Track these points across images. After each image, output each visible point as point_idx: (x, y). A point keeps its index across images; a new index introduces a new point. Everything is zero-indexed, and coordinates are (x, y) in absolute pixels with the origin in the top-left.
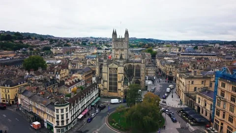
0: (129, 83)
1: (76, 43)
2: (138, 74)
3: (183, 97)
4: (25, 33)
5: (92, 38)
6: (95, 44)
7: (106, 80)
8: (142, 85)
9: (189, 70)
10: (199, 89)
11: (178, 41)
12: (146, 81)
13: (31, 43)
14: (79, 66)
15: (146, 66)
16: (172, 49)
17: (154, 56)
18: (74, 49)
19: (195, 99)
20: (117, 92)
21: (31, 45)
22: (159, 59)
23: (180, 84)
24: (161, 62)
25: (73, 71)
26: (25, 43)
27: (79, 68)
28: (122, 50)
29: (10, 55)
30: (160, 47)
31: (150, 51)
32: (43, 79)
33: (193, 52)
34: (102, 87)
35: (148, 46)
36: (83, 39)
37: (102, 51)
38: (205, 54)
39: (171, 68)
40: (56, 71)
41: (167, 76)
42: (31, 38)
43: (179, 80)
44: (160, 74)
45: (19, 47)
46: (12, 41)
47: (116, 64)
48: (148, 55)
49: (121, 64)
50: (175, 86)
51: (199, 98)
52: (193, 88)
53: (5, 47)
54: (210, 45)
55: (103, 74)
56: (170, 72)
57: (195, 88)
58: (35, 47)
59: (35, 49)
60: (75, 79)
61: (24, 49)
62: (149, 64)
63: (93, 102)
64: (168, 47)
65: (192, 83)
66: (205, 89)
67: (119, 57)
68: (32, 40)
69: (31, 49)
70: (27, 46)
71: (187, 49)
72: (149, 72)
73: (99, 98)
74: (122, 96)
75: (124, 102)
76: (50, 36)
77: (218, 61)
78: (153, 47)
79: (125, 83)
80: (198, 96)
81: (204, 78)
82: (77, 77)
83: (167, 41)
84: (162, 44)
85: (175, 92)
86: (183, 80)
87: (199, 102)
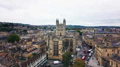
0: (65, 51)
1: (41, 28)
2: (72, 45)
3: (100, 60)
4: (16, 23)
5: (49, 25)
6: (51, 28)
7: (52, 48)
8: (74, 51)
9: (103, 42)
10: (110, 55)
11: (93, 27)
12: (77, 49)
13: (17, 28)
14: (39, 40)
15: (77, 40)
16: (90, 31)
17: (81, 34)
18: (39, 31)
19: (109, 62)
20: (58, 56)
21: (17, 29)
22: (84, 36)
23: (98, 51)
24: (85, 37)
25: (34, 43)
26: (15, 28)
27: (39, 41)
28: (62, 30)
29: (5, 34)
30: (84, 29)
31: (79, 32)
32: (13, 48)
33: (103, 32)
34: (49, 53)
35: (78, 29)
36: (45, 26)
37: (53, 32)
38: (110, 33)
39: (91, 41)
40: (24, 43)
41: (88, 45)
42: (18, 26)
43: (97, 49)
44: (84, 44)
45: (11, 30)
46: (8, 27)
47: (58, 39)
48: (78, 34)
49: (60, 39)
50: (94, 52)
51: (112, 62)
52: (107, 54)
53: (4, 30)
54: (110, 28)
55: (50, 45)
56: (91, 43)
57: (108, 54)
58: (19, 30)
59: (19, 31)
60: (34, 47)
61: (13, 31)
62: (78, 38)
63: (42, 63)
64: (88, 29)
65: (106, 51)
66: (115, 55)
67: (59, 35)
68: (19, 26)
69: (17, 31)
70: (15, 30)
71: (98, 30)
72: (78, 43)
73: (47, 60)
74: (61, 59)
75: (62, 63)
76: (28, 25)
77: (118, 37)
78: (80, 29)
79: (63, 51)
80: (111, 60)
81: (113, 48)
82: (35, 47)
83: (87, 27)
84: (85, 28)
85: (95, 56)
86: (100, 49)
87: (112, 64)
